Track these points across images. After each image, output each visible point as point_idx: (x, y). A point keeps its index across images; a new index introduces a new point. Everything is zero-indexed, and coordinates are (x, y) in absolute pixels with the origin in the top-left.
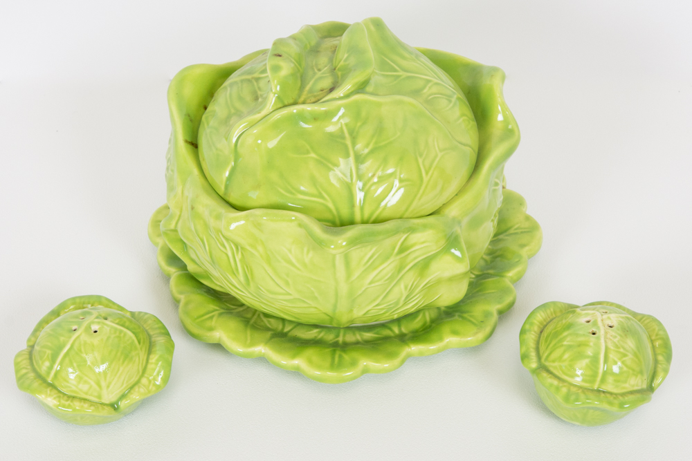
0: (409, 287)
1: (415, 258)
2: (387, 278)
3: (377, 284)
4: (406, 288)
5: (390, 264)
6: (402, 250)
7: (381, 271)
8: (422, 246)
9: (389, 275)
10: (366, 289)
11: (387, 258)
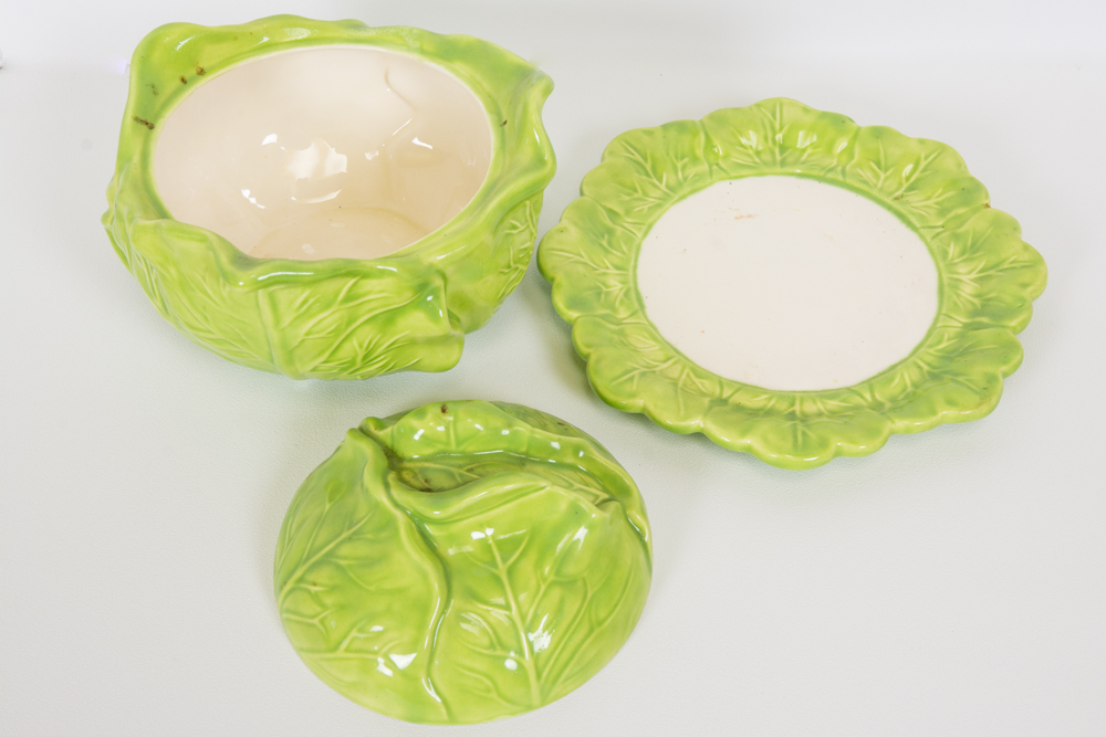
0: (365, 345)
1: (372, 310)
2: (329, 330)
3: (317, 336)
4: (361, 346)
5: (333, 313)
6: (348, 299)
7: (321, 320)
8: (379, 296)
9: (333, 327)
10: (303, 341)
11: (328, 306)
